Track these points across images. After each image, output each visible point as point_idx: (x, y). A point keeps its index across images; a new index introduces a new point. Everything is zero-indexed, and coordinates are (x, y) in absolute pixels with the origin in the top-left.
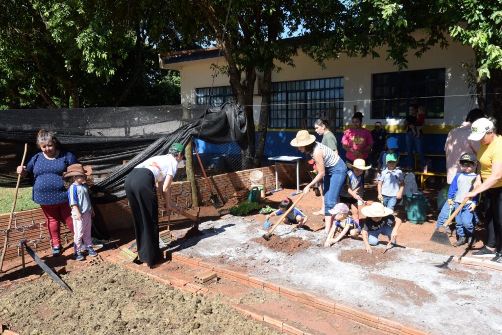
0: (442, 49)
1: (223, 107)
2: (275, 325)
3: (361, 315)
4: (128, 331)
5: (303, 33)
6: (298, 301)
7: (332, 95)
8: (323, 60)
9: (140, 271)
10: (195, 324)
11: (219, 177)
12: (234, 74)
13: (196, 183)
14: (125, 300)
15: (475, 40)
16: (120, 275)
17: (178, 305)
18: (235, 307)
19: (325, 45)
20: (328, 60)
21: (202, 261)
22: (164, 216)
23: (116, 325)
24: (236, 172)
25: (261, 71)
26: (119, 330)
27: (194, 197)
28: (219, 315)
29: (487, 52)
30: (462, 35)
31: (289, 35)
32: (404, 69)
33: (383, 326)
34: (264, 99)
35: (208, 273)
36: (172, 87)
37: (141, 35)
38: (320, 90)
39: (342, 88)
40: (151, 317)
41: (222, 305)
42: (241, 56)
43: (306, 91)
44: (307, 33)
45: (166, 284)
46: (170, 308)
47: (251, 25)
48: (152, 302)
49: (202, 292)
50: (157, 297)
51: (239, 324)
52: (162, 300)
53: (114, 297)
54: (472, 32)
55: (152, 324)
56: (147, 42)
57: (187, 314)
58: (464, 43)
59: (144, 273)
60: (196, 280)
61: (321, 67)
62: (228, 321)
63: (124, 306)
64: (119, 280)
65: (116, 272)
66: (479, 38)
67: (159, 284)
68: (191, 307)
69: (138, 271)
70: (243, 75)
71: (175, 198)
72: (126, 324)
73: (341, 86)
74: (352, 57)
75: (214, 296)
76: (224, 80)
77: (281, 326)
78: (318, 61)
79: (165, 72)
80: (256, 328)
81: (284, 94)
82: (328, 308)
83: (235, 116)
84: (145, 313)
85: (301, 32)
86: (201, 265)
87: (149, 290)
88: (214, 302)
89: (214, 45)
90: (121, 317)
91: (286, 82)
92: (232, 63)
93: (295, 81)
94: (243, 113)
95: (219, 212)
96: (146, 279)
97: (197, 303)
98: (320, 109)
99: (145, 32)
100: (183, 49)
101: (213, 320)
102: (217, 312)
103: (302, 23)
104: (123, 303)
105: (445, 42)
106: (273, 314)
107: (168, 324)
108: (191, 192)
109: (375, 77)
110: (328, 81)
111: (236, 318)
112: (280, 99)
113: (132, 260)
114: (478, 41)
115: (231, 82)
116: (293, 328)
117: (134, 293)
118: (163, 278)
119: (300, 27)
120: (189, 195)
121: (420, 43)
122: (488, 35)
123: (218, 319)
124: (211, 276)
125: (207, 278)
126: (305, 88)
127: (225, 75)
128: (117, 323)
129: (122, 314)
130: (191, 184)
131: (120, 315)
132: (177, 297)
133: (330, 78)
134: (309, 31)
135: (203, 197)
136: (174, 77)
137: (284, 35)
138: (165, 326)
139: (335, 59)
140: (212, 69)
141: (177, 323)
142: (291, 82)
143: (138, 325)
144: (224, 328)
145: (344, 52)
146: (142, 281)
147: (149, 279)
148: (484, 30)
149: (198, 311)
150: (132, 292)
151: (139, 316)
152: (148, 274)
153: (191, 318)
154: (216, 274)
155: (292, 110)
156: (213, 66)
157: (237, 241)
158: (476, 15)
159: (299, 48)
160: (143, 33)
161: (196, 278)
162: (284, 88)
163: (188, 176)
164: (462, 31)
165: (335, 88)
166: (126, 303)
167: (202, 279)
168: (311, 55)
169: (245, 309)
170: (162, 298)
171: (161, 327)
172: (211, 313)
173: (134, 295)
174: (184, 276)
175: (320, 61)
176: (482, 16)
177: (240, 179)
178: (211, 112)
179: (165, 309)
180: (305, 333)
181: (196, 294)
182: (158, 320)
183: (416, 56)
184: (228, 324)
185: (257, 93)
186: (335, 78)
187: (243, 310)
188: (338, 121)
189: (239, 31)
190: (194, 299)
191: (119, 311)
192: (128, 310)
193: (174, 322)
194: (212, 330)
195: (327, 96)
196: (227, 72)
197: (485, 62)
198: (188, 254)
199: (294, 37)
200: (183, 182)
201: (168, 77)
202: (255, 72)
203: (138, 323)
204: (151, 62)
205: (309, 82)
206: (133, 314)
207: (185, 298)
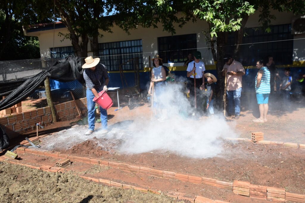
0: (194, 23)
1: (67, 59)
2: (106, 183)
3: (154, 171)
4: (14, 199)
5: (116, 14)
6: (120, 169)
7: (136, 51)
8: (128, 29)
9: (20, 164)
10: (57, 189)
11: (69, 103)
12: (74, 39)
13: (54, 107)
14: (11, 181)
15: (207, 17)
16: (6, 167)
17: (46, 180)
18: (82, 177)
19: (129, 20)
20: (131, 29)
21: (61, 153)
22: (34, 130)
23: (6, 196)
24: (80, 99)
25: (91, 36)
26: (8, 199)
27: (54, 116)
28: (72, 182)
29: (214, 23)
30: (200, 14)
31: (107, 15)
32: (174, 35)
33: (166, 175)
34: (94, 54)
35: (65, 160)
36: (34, 48)
37: (9, 13)
38: (129, 47)
39: (142, 46)
40: (29, 189)
41: (74, 177)
42: (78, 27)
43: (120, 48)
44: (118, 13)
45: (37, 169)
46: (41, 182)
47: (82, 8)
48: (29, 181)
49: (61, 171)
50: (32, 177)
51: (85, 185)
52: (36, 179)
53: (3, 181)
54: (205, 13)
55: (30, 192)
56: (13, 18)
57: (52, 184)
58: (201, 18)
59: (22, 165)
60: (57, 165)
61: (127, 34)
62: (78, 185)
63: (10, 185)
64: (6, 170)
65: (4, 166)
66: (209, 16)
67: (33, 170)
68: (54, 180)
69: (18, 164)
70: (80, 39)
71: (40, 117)
72: (13, 195)
73: (141, 45)
74: (145, 28)
75: (69, 172)
76: (68, 43)
77: (109, 183)
78: (125, 30)
79: (28, 38)
80: (95, 186)
81: (108, 51)
82: (136, 170)
83: (75, 64)
84: (25, 187)
85: (114, 13)
86: (60, 156)
87: (26, 174)
88: (69, 176)
89: (59, 20)
90: (9, 192)
91: (108, 43)
92: (72, 32)
93: (113, 42)
94: (80, 62)
95: (70, 124)
96: (24, 168)
97: (58, 177)
98: (130, 59)
99: (11, 11)
100: (39, 23)
101: (69, 185)
102: (71, 181)
103: (114, 7)
104: (10, 184)
105: (194, 19)
106: (105, 177)
107: (40, 192)
108: (51, 113)
109: (160, 39)
110: (133, 42)
111: (83, 182)
112: (105, 53)
113: (14, 158)
114: (209, 17)
115: (72, 43)
116: (116, 183)
117: (17, 177)
118: (35, 166)
119: (113, 9)
120: (50, 115)
121: (181, 20)
122: (213, 14)
123: (72, 184)
124: (67, 161)
125: (64, 163)
126: (120, 46)
127: (69, 40)
128: (6, 195)
129: (9, 190)
130: (50, 108)
131: (8, 190)
132: (45, 175)
133: (134, 40)
134: (118, 12)
135: (60, 115)
136: (35, 41)
137: (104, 15)
138: (38, 193)
139: (135, 29)
140: (60, 36)
141: (46, 190)
142: (111, 43)
143: (21, 195)
144: (75, 188)
145: (140, 25)
146: (22, 169)
147: (26, 168)
148: (211, 12)
149: (59, 182)
150: (15, 176)
151: (20, 189)
152: (25, 165)
153: (55, 186)
154: (70, 160)
155: (113, 60)
156: (60, 34)
157: (82, 140)
158: (206, 3)
159: (113, 22)
160: (10, 12)
161: (57, 163)
162: (107, 47)
163: (48, 103)
164: (199, 12)
165: (137, 46)
166: (12, 183)
167: (61, 164)
168: (121, 27)
169: (88, 177)
170: (36, 178)
171: (36, 194)
172: (67, 182)
173: (16, 178)
174: (49, 164)
175: (126, 30)
176: (209, 4)
177: (83, 103)
178: (60, 63)
179: (38, 183)
180: (123, 185)
181: (57, 173)
182: (33, 190)
183: (179, 27)
184: (78, 186)
185: (90, 50)
186: (137, 40)
187: (87, 178)
188: (140, 65)
189: (76, 12)
190: (56, 176)
191: (7, 188)
192: (14, 187)
193: (44, 190)
194: (68, 190)
195: (133, 51)
196: (69, 37)
197: (213, 29)
198: (51, 150)
199: (110, 16)
200: (45, 107)
201: (31, 41)
202: (87, 37)
203: (20, 194)
204: (18, 31)
205: (122, 43)
206: (17, 189)
207: (50, 176)
